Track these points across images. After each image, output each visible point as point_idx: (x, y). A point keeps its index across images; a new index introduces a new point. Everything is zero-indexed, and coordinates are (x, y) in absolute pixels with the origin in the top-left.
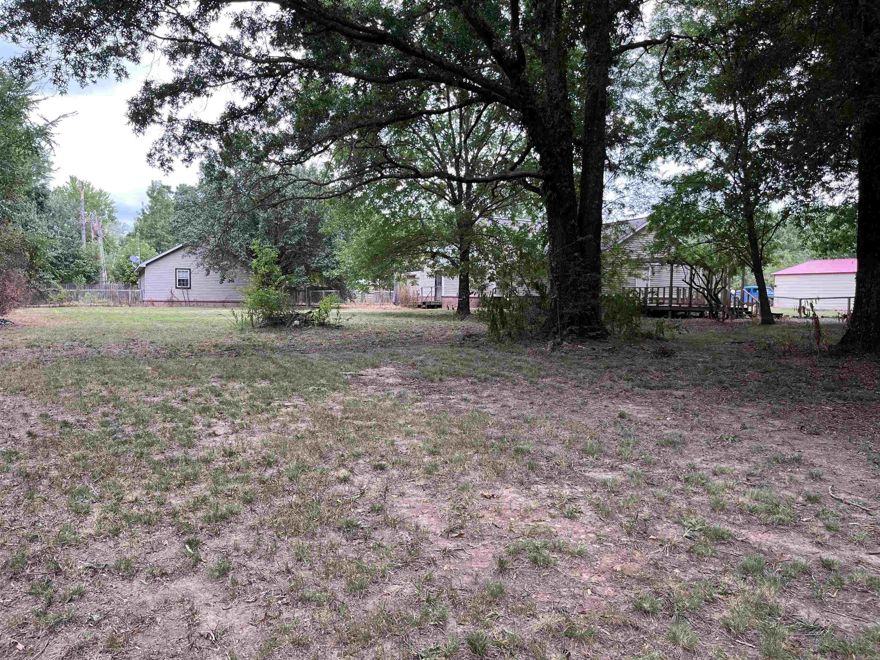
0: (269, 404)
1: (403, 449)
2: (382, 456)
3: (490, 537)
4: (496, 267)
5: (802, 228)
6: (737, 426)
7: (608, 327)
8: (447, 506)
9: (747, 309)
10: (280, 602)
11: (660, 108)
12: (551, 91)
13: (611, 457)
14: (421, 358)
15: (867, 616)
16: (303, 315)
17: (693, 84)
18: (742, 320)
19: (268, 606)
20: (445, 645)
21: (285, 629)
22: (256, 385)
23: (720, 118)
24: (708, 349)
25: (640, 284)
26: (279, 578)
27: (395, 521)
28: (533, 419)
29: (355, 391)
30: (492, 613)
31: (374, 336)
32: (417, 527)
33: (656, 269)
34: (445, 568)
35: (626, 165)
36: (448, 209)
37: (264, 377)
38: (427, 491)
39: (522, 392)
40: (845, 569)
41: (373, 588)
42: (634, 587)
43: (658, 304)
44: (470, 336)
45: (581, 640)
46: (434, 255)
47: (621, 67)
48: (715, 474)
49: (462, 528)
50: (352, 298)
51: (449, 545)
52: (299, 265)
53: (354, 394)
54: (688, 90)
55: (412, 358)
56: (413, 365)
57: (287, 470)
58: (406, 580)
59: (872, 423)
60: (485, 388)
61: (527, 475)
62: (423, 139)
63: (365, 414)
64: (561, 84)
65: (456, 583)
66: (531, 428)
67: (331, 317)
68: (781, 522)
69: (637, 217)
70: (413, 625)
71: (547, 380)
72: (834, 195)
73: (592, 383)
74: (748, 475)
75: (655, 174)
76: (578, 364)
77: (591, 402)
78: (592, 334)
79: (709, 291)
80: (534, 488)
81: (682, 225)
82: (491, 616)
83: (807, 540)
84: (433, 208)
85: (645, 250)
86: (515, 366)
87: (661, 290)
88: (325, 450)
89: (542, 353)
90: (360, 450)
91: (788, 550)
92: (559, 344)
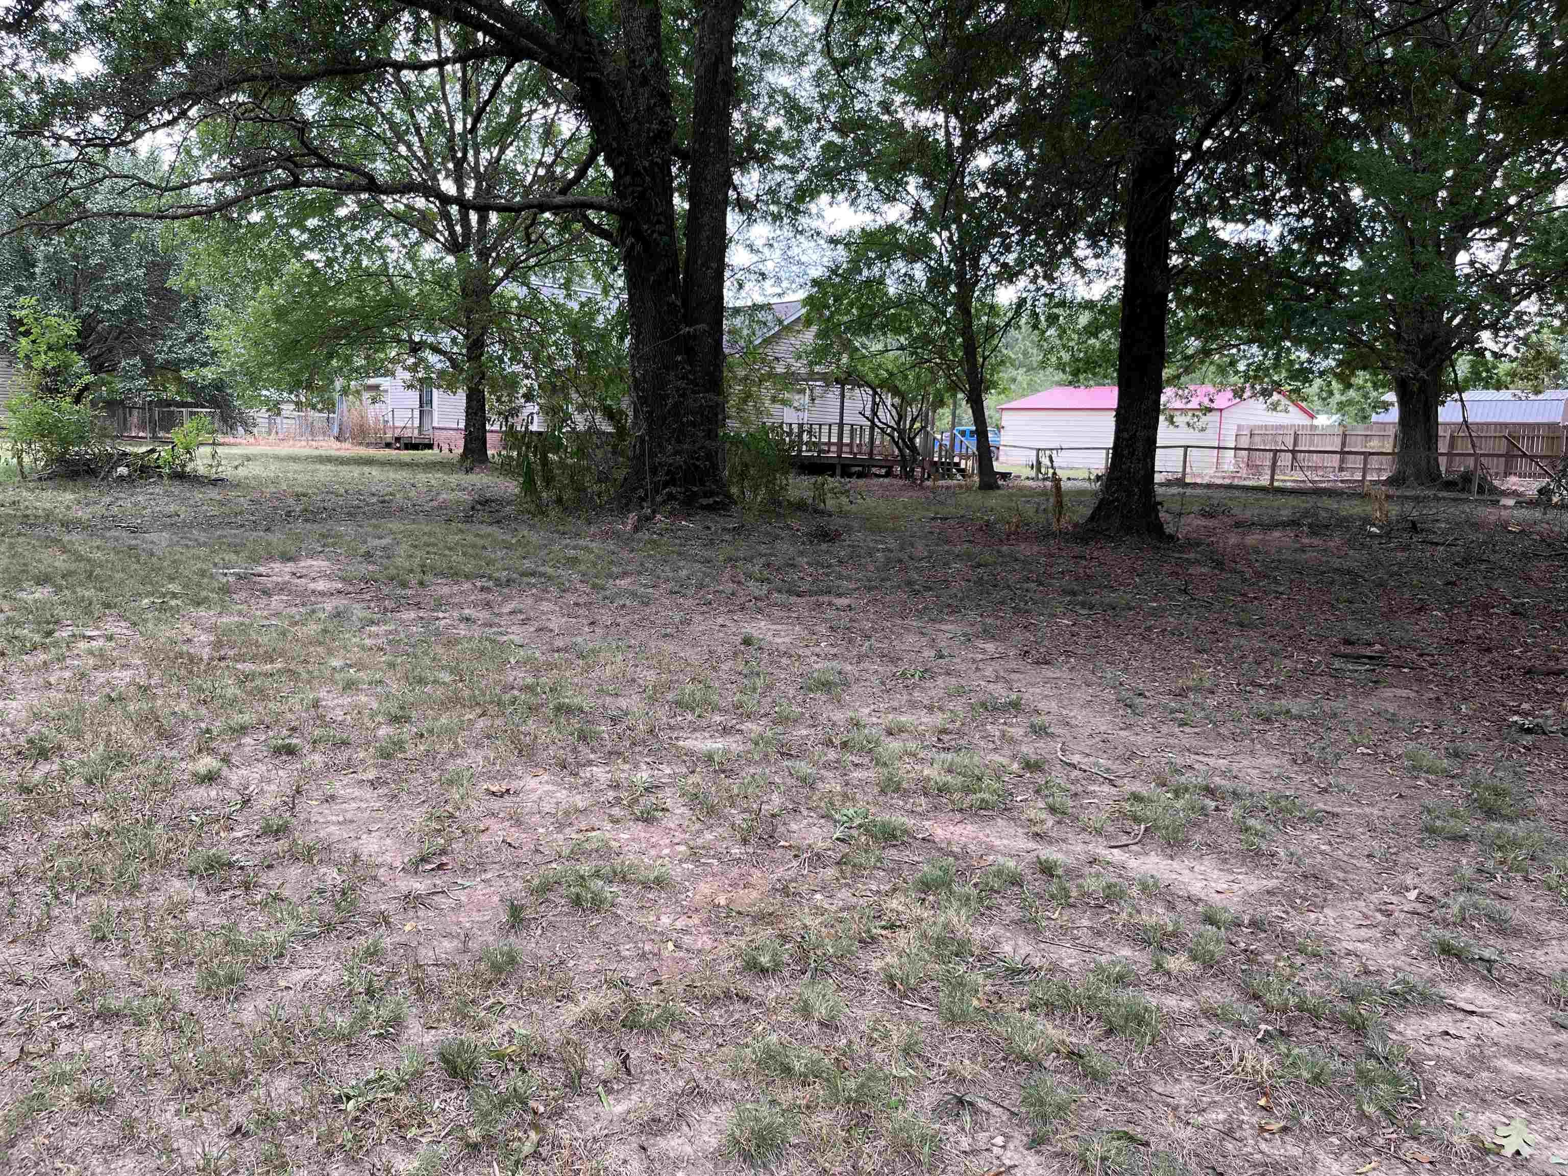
0: (49, 634)
1: (339, 715)
2: (294, 729)
3: (497, 866)
4: (537, 376)
5: (1044, 332)
6: (929, 653)
7: (734, 490)
8: (418, 815)
9: (958, 464)
10: (54, 1024)
11: (826, 108)
12: (633, 51)
13: (724, 711)
14: (384, 542)
15: (1101, 944)
16: (136, 455)
17: (881, 70)
18: (950, 482)
19: (29, 1034)
20: (398, 1069)
21: (63, 1074)
22: (22, 595)
23: (922, 134)
24: (894, 530)
25: (790, 417)
26: (54, 977)
27: (310, 849)
28: (593, 651)
29: (244, 607)
30: (491, 1001)
31: (291, 501)
32: (356, 857)
33: (818, 392)
34: (408, 928)
35: (767, 204)
36: (442, 258)
37: (42, 580)
38: (383, 791)
39: (577, 604)
40: (1073, 873)
41: (256, 980)
42: (747, 929)
43: (819, 452)
44: (485, 502)
45: (649, 1030)
46: (416, 348)
47: (762, 24)
48: (890, 733)
49: (443, 852)
50: (248, 426)
51: (418, 885)
52: (129, 355)
53: (240, 613)
54: (873, 81)
55: (365, 542)
56: (368, 555)
57: (82, 764)
58: (328, 958)
59: (1127, 644)
60: (507, 599)
61: (575, 750)
62: (388, 118)
63: (261, 651)
64: (650, 41)
65: (426, 955)
66: (588, 669)
67: (199, 462)
68: (985, 805)
69: (786, 299)
70: (337, 1039)
71: (623, 583)
72: (1090, 282)
73: (700, 586)
74: (940, 732)
75: (816, 224)
76: (679, 554)
77: (698, 618)
78: (705, 502)
79: (901, 432)
80: (586, 773)
81: (860, 317)
82: (489, 1009)
83: (1020, 830)
84: (412, 256)
85: (800, 357)
86: (565, 557)
87: (825, 429)
88: (168, 722)
89: (617, 535)
90: (247, 718)
91: (991, 848)
92: (648, 519)
